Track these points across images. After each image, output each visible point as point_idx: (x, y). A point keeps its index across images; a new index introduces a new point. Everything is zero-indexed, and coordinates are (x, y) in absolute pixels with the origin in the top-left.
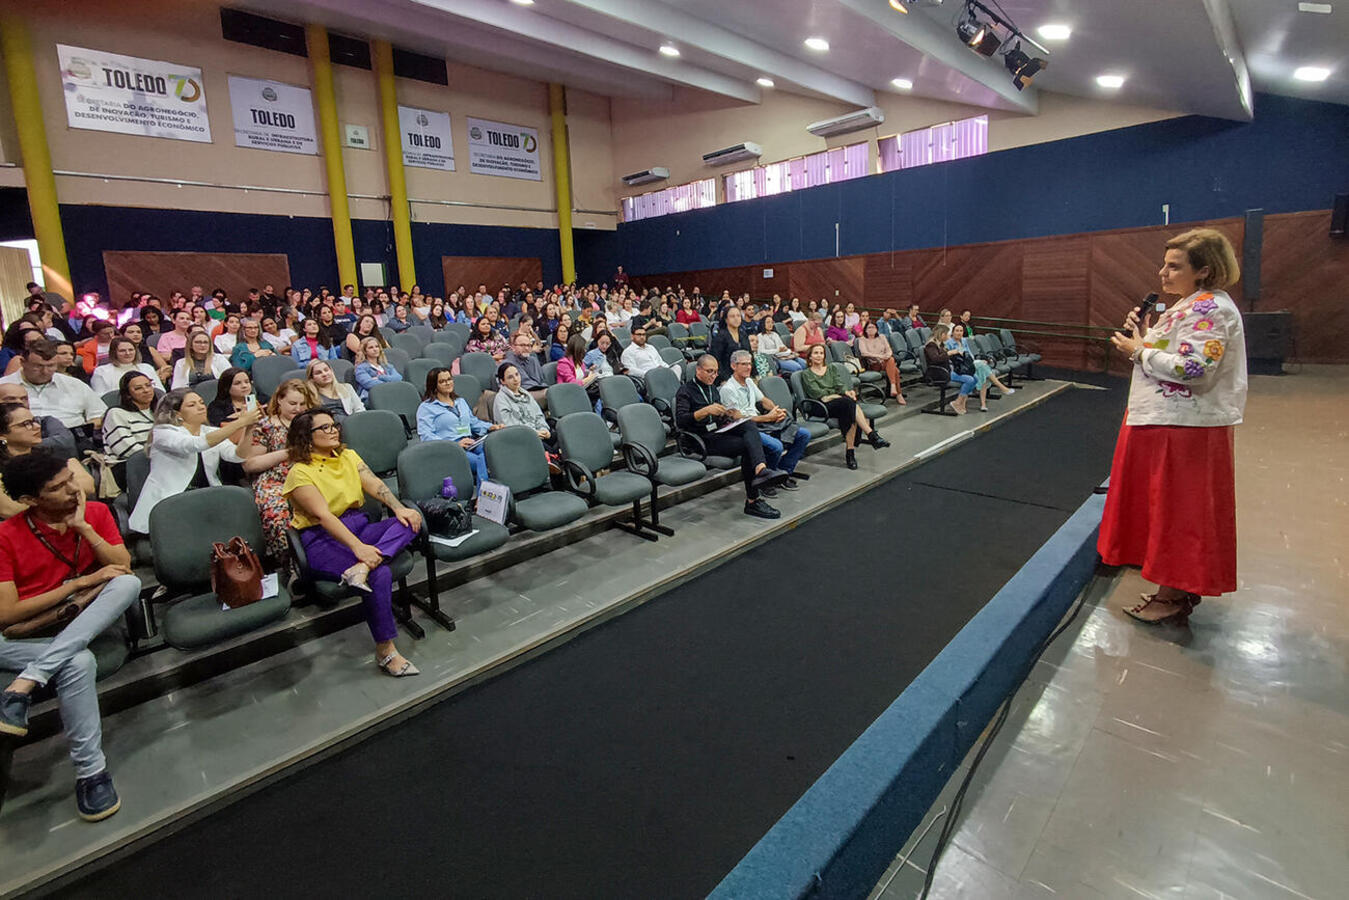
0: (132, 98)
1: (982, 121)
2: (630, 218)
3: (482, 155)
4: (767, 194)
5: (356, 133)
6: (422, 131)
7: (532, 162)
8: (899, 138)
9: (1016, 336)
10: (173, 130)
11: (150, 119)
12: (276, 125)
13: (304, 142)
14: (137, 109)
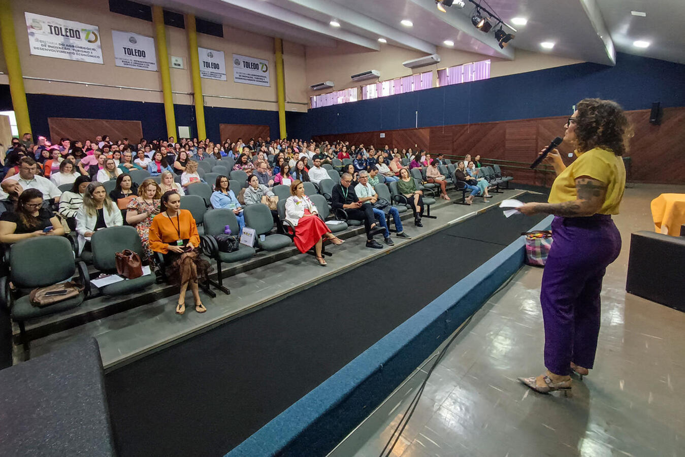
0: (63, 41)
1: (488, 62)
2: (314, 107)
3: (240, 73)
4: (383, 96)
5: (176, 61)
6: (210, 60)
7: (265, 77)
8: (447, 69)
9: (501, 168)
10: (83, 57)
11: (72, 51)
12: (136, 55)
13: (150, 64)
14: (65, 46)
